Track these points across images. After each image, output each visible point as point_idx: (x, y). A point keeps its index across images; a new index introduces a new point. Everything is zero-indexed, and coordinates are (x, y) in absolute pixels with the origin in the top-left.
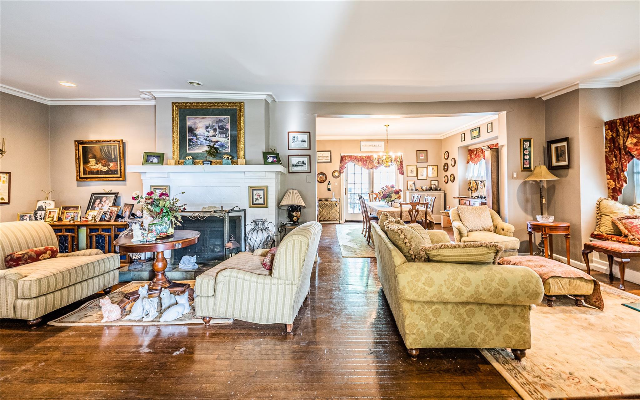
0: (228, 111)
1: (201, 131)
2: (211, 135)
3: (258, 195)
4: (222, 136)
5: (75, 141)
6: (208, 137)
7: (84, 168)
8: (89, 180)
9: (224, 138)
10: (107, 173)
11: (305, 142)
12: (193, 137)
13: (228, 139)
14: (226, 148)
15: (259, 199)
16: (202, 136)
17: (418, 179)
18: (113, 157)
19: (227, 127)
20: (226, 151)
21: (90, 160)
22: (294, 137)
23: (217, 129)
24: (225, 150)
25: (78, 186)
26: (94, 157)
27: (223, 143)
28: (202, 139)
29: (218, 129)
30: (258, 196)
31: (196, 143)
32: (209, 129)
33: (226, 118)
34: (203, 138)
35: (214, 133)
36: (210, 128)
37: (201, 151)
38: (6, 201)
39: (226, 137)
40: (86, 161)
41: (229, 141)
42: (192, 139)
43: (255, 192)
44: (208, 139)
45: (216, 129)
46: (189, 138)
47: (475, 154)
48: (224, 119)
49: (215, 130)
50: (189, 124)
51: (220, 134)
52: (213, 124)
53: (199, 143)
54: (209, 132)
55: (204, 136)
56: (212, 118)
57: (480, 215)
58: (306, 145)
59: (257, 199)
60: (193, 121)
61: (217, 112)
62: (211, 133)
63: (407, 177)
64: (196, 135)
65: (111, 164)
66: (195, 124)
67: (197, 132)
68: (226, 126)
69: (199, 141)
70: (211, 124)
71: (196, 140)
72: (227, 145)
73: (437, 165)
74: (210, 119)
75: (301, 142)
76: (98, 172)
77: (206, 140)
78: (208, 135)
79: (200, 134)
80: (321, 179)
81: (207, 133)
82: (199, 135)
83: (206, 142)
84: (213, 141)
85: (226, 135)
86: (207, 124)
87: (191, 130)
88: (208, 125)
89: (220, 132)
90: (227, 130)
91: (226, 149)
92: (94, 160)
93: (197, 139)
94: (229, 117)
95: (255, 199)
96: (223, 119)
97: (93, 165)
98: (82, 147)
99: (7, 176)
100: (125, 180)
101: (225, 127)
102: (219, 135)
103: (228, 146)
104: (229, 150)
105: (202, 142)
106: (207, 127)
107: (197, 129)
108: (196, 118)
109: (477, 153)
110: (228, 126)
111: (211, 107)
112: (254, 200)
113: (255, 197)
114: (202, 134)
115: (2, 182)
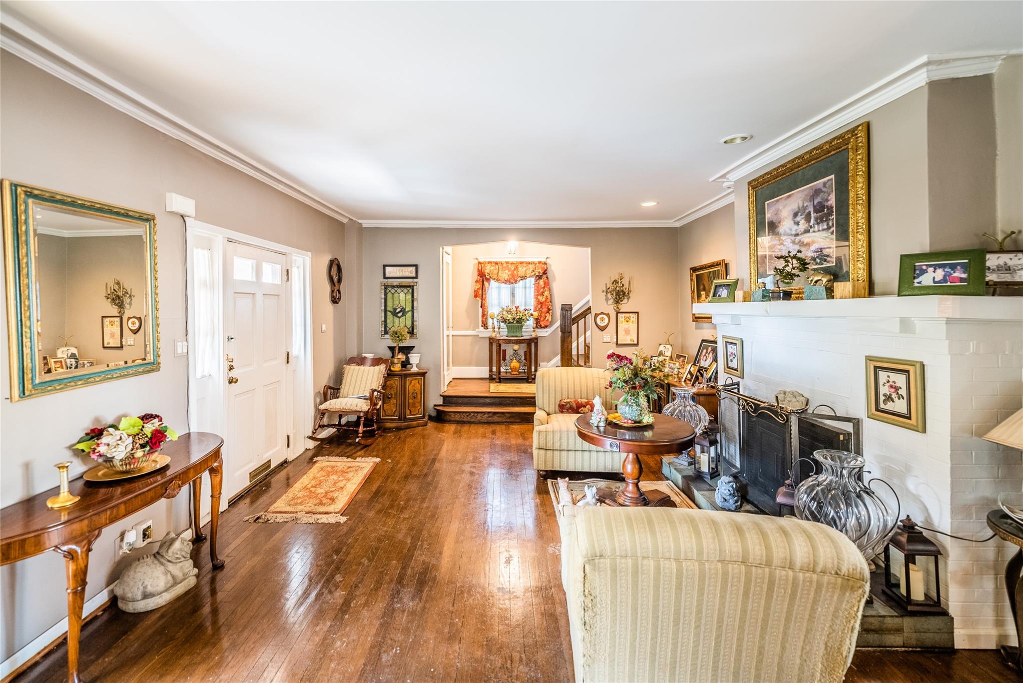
0: (832, 161)
1: (786, 226)
2: (802, 230)
3: (891, 387)
4: (821, 229)
5: (691, 269)
9: (825, 232)
13: (832, 233)
15: (896, 400)
16: (787, 236)
19: (829, 203)
21: (701, 293)
23: (812, 213)
26: (705, 289)
28: (786, 243)
29: (814, 211)
30: (893, 390)
32: (798, 219)
33: (828, 180)
34: (788, 241)
35: (807, 225)
36: (800, 214)
38: (636, 342)
39: (828, 228)
41: (834, 236)
43: (883, 376)
44: (798, 238)
45: (809, 213)
48: (825, 184)
49: (808, 218)
50: (769, 215)
51: (818, 224)
52: (805, 205)
54: (798, 224)
55: (791, 235)
56: (805, 190)
59: (889, 398)
60: (774, 208)
61: (811, 172)
62: (803, 225)
66: (777, 212)
67: (779, 230)
68: (828, 200)
70: (801, 205)
71: (779, 247)
74: (800, 195)
77: (792, 243)
78: (798, 231)
79: (785, 232)
81: (795, 227)
82: (783, 236)
83: (794, 247)
84: (805, 242)
85: (828, 224)
86: (796, 207)
87: (772, 227)
88: (797, 210)
89: (816, 219)
90: (830, 209)
91: (828, 259)
92: (705, 292)
93: (780, 245)
94: (833, 176)
95: (885, 395)
96: (821, 186)
97: (703, 300)
98: (696, 275)
99: (635, 316)
101: (826, 204)
102: (816, 226)
105: (788, 248)
106: (795, 215)
107: (779, 222)
108: (778, 201)
110: (832, 200)
111: (801, 165)
112: (882, 398)
113: (884, 390)
114: (788, 231)
115: (630, 323)
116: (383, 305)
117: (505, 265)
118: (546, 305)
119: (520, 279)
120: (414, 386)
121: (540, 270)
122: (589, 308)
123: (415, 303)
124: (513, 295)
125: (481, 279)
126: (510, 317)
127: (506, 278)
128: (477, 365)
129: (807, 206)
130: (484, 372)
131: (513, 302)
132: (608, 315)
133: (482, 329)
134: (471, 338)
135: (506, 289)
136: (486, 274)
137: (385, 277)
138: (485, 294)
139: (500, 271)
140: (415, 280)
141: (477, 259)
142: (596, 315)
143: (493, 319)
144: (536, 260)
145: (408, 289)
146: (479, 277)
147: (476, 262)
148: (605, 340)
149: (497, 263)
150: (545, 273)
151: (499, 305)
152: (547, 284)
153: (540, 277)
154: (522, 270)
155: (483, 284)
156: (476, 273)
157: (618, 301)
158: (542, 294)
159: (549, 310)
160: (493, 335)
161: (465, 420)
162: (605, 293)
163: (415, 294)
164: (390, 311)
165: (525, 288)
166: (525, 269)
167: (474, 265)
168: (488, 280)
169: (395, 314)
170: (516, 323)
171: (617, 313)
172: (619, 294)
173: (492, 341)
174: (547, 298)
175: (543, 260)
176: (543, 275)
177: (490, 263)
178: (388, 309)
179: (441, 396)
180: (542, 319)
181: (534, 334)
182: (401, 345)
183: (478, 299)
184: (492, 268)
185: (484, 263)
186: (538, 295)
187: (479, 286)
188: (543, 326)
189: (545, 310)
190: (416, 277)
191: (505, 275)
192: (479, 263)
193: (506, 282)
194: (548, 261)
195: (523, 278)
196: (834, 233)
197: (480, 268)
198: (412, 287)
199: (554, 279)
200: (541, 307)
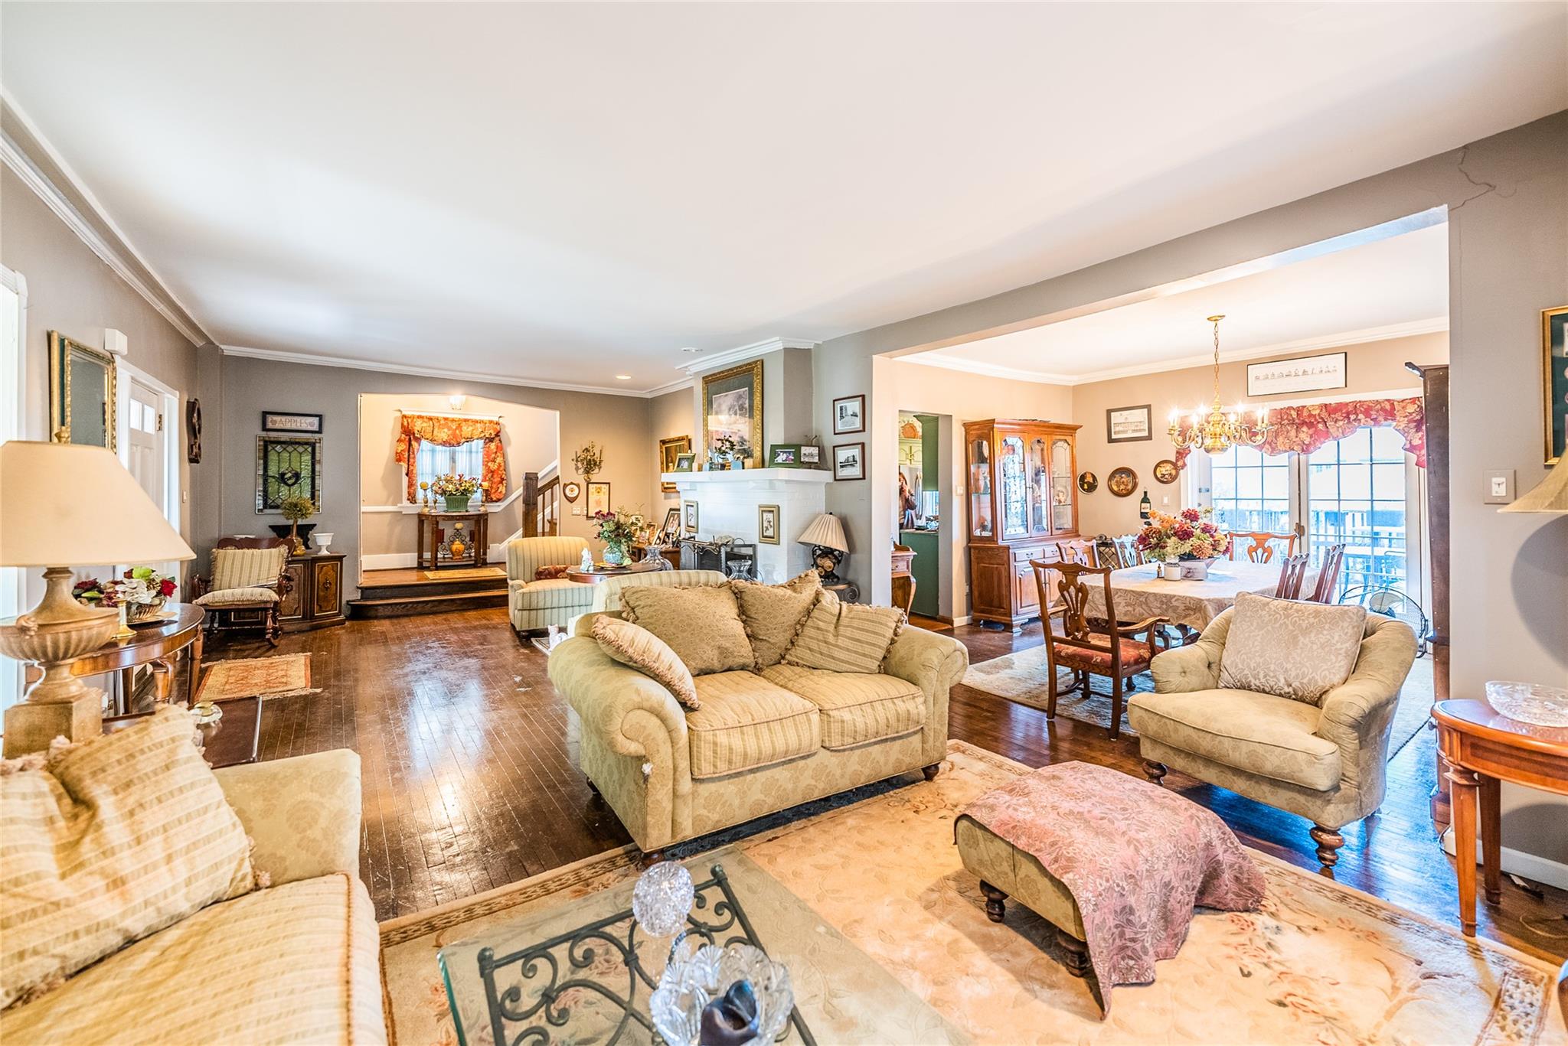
0: (746, 378)
2: (732, 420)
3: (768, 522)
4: (742, 421)
5: (660, 441)
9: (744, 423)
14: (746, 440)
15: (770, 529)
22: (842, 409)
30: (768, 524)
32: (731, 412)
33: (744, 390)
35: (735, 417)
43: (765, 516)
44: (730, 427)
45: (737, 410)
48: (742, 392)
49: (735, 413)
50: (714, 405)
51: (740, 417)
52: (734, 404)
54: (730, 415)
56: (733, 394)
57: (1295, 637)
59: (767, 529)
60: (718, 402)
61: (737, 382)
66: (720, 405)
75: (851, 417)
78: (730, 422)
80: (1122, 487)
84: (733, 430)
86: (729, 403)
88: (730, 406)
89: (740, 414)
90: (746, 410)
94: (746, 388)
98: (665, 447)
99: (607, 486)
101: (744, 406)
106: (729, 409)
108: (719, 396)
111: (732, 376)
112: (764, 529)
113: (765, 524)
115: (601, 494)
116: (261, 467)
117: (442, 422)
118: (498, 474)
119: (464, 440)
120: (326, 573)
121: (492, 431)
122: (558, 478)
123: (318, 468)
124: (453, 460)
125: (407, 438)
126: (451, 487)
127: (445, 438)
128: (400, 550)
130: (411, 559)
131: (453, 469)
132: (578, 486)
133: (406, 503)
134: (389, 515)
135: (443, 453)
136: (416, 432)
137: (265, 429)
138: (414, 458)
139: (436, 430)
140: (317, 436)
141: (400, 411)
142: (565, 486)
143: (425, 490)
144: (486, 418)
145: (306, 447)
146: (403, 436)
147: (399, 414)
148: (574, 512)
149: (430, 419)
150: (497, 435)
151: (433, 474)
152: (500, 448)
153: (491, 440)
154: (467, 430)
155: (410, 445)
156: (399, 429)
157: (587, 472)
158: (494, 461)
159: (503, 479)
160: (426, 511)
161: (400, 613)
162: (575, 462)
163: (317, 455)
164: (273, 477)
165: (471, 452)
166: (471, 428)
167: (396, 418)
168: (418, 440)
169: (282, 478)
170: (457, 496)
171: (588, 483)
172: (590, 465)
173: (421, 518)
174: (500, 466)
175: (495, 419)
176: (494, 438)
177: (419, 417)
178: (270, 473)
179: (358, 588)
180: (493, 491)
181: (482, 509)
182: (300, 522)
183: (402, 463)
184: (425, 425)
185: (413, 417)
186: (488, 462)
187: (403, 446)
188: (494, 499)
189: (497, 479)
190: (320, 432)
191: (443, 434)
192: (404, 416)
193: (444, 443)
194: (501, 421)
195: (469, 440)
197: (405, 424)
198: (313, 445)
199: (509, 444)
200: (492, 476)
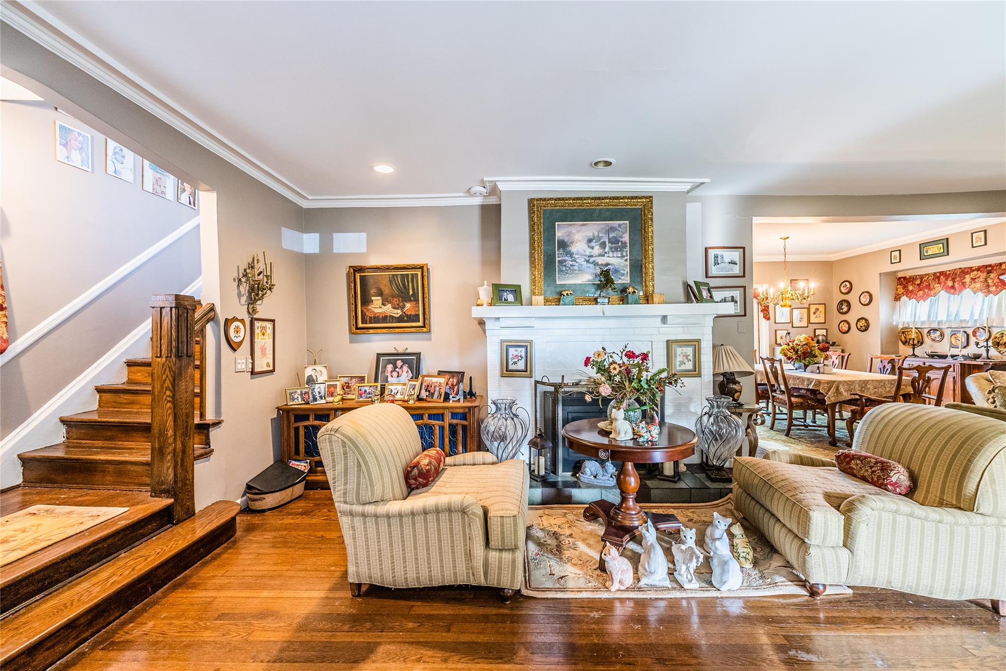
0: (626, 212)
1: (579, 247)
2: (597, 254)
3: (684, 356)
4: (615, 256)
5: (350, 267)
6: (591, 256)
7: (362, 312)
8: (371, 331)
9: (619, 259)
10: (400, 319)
11: (736, 264)
12: (566, 258)
13: (626, 260)
14: (623, 275)
16: (582, 255)
17: (793, 327)
18: (411, 293)
20: (623, 280)
21: (373, 298)
22: (716, 257)
23: (607, 243)
24: (620, 278)
25: (351, 342)
26: (380, 293)
27: (617, 267)
28: (581, 260)
29: (609, 242)
30: (685, 358)
31: (571, 268)
32: (593, 244)
33: (623, 224)
34: (583, 259)
35: (602, 250)
36: (594, 241)
37: (579, 281)
39: (623, 257)
40: (366, 301)
41: (628, 263)
42: (565, 261)
43: (679, 350)
44: (592, 260)
45: (604, 243)
46: (560, 259)
47: (919, 285)
48: (620, 225)
49: (603, 245)
50: (560, 235)
51: (612, 251)
52: (600, 235)
53: (576, 268)
54: (593, 248)
55: (585, 255)
56: (599, 224)
58: (737, 270)
59: (682, 363)
60: (566, 230)
61: (608, 213)
62: (597, 250)
63: (775, 323)
64: (571, 254)
65: (408, 305)
66: (569, 234)
67: (573, 249)
68: (622, 238)
69: (577, 264)
70: (596, 234)
71: (571, 263)
72: (624, 270)
73: (825, 304)
74: (595, 227)
75: (728, 264)
76: (385, 319)
77: (588, 261)
78: (592, 254)
79: (578, 251)
81: (590, 250)
82: (577, 254)
83: (589, 265)
84: (600, 263)
85: (621, 254)
86: (590, 234)
87: (563, 245)
88: (591, 237)
89: (611, 248)
90: (624, 245)
91: (623, 278)
92: (379, 298)
93: (572, 261)
94: (628, 222)
95: (679, 361)
96: (617, 226)
97: (377, 307)
98: (360, 276)
100: (429, 332)
101: (621, 240)
102: (611, 253)
103: (626, 272)
104: (628, 279)
105: (582, 265)
106: (590, 241)
107: (572, 243)
108: (571, 225)
109: (921, 282)
110: (626, 238)
111: (598, 205)
112: (677, 364)
114: (581, 252)
115: (266, 337)
129: (602, 237)
132: (242, 323)
142: (228, 322)
148: (239, 367)
157: (252, 299)
162: (236, 285)
171: (253, 319)
172: (256, 290)
196: (628, 261)
